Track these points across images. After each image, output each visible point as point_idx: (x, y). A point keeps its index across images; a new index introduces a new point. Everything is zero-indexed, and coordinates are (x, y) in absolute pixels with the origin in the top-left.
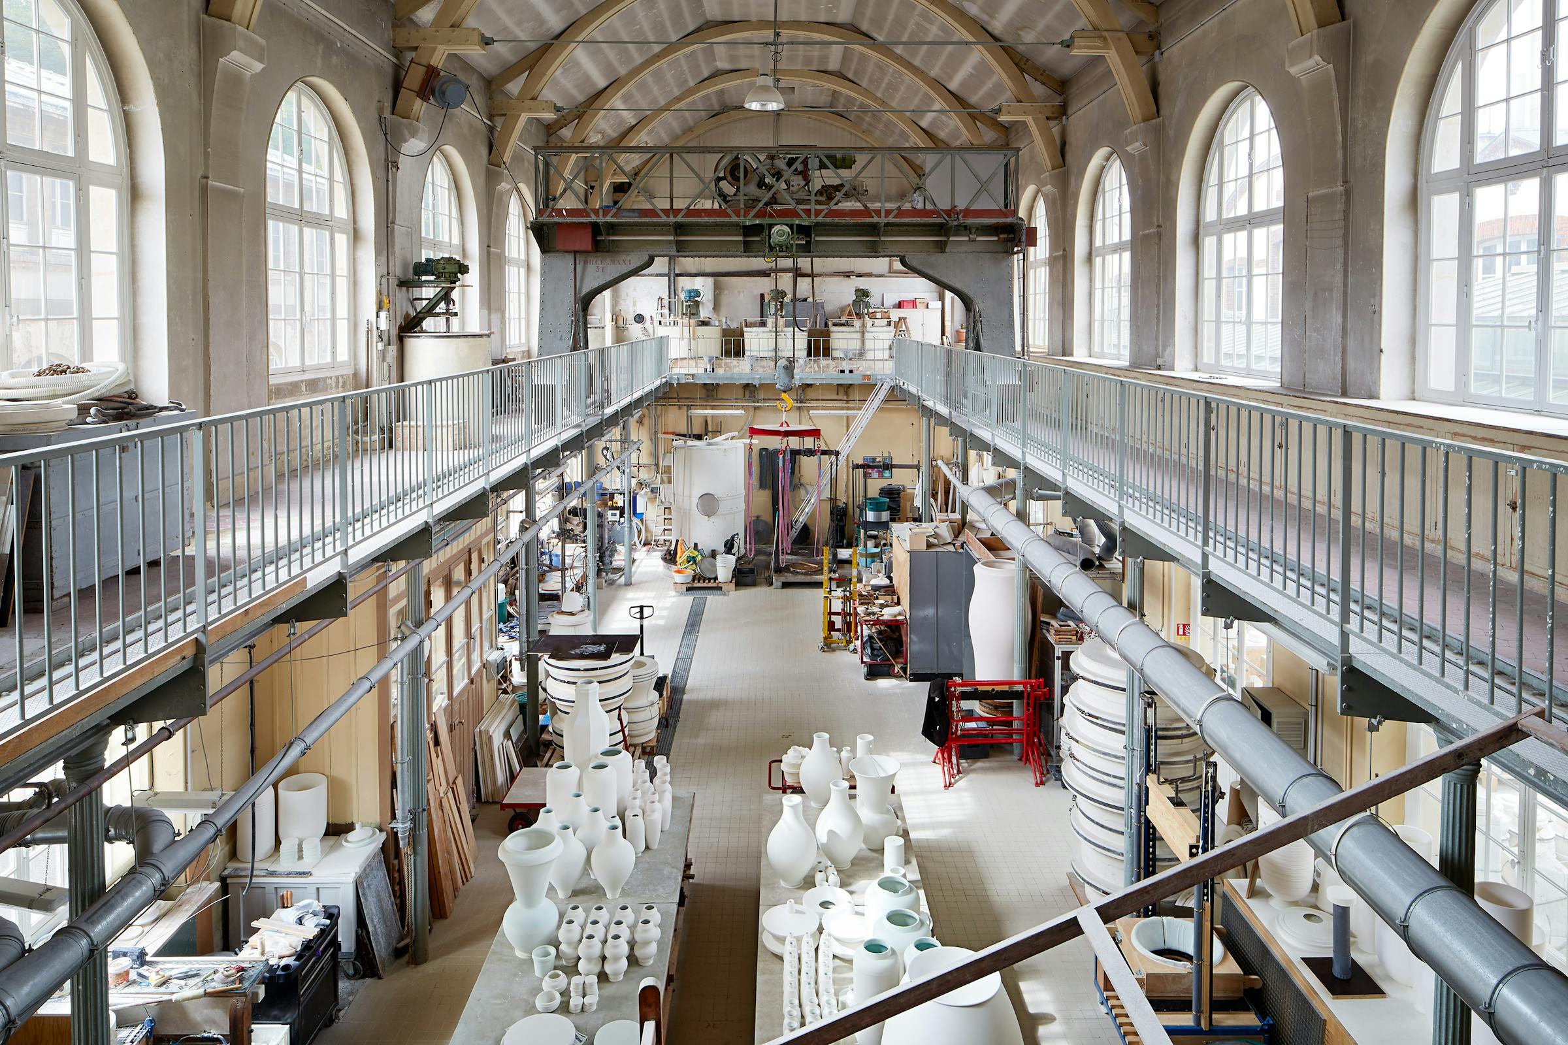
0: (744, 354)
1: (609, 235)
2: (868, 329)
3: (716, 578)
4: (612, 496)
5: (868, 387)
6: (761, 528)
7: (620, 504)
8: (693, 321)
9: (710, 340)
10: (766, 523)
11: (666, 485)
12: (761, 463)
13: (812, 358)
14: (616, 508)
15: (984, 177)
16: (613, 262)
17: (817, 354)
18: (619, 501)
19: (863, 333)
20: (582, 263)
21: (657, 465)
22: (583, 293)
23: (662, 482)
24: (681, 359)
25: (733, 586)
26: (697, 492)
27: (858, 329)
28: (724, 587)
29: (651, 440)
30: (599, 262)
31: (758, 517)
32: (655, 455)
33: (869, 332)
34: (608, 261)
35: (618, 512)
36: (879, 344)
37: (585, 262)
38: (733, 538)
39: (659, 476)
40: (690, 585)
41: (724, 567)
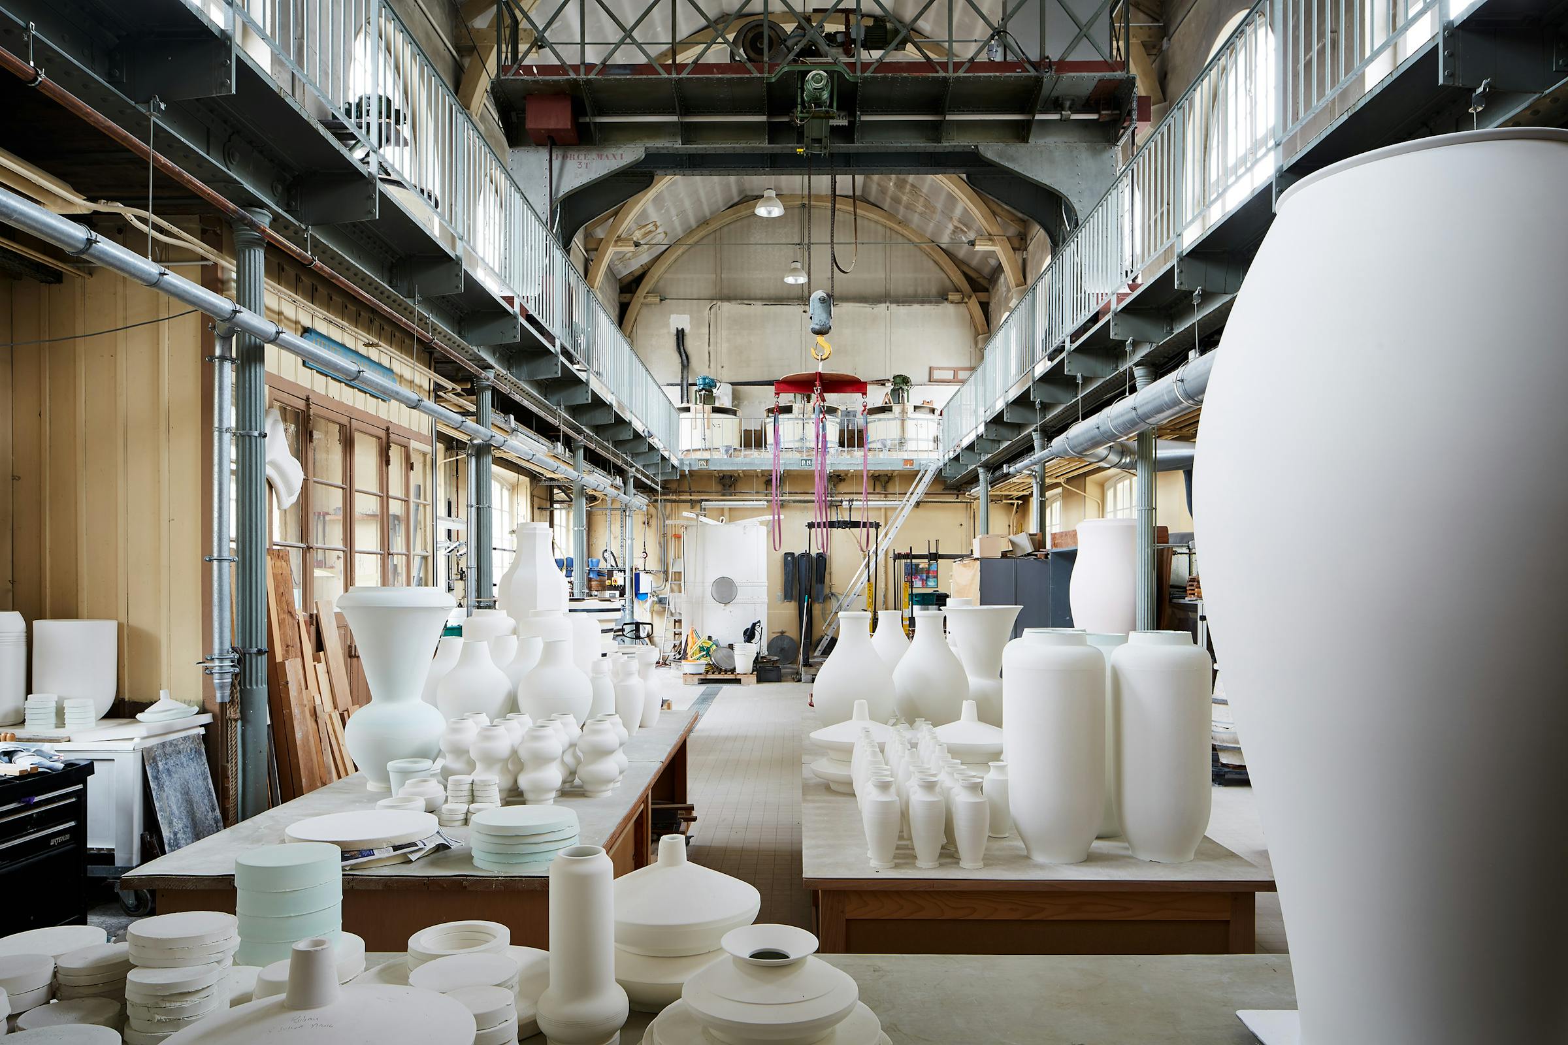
0: (765, 447)
1: (594, 115)
2: (909, 415)
3: (733, 671)
4: (610, 574)
5: (910, 476)
6: (786, 645)
7: (620, 582)
8: (708, 408)
9: (727, 430)
10: (791, 639)
11: (677, 594)
12: (785, 569)
13: (846, 449)
14: (615, 588)
15: (1084, 20)
16: (600, 157)
17: (851, 445)
18: (619, 579)
19: (903, 420)
20: (560, 159)
21: (666, 572)
22: (561, 194)
23: (672, 591)
24: (694, 450)
25: (754, 678)
26: (713, 575)
27: (897, 415)
28: (743, 679)
29: (660, 543)
30: (582, 157)
31: (782, 633)
32: (664, 561)
33: (909, 419)
34: (594, 155)
35: (617, 593)
36: (923, 434)
37: (564, 158)
38: (754, 625)
39: (668, 585)
40: (702, 677)
41: (744, 658)
